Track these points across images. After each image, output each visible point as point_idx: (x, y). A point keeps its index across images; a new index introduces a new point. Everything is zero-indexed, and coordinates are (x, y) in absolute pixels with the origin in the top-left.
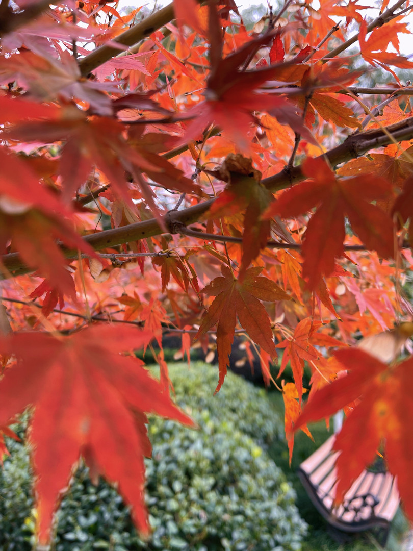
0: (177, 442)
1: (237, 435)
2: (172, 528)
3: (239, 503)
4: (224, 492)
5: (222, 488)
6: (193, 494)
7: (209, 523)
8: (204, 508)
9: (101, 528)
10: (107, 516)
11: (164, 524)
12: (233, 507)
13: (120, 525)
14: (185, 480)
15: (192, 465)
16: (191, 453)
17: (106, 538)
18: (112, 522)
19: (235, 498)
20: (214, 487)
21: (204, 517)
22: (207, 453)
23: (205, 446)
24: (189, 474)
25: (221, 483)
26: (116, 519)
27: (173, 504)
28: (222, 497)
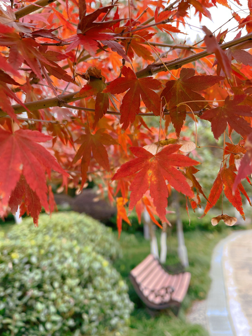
0: (56, 258)
1: (94, 254)
2: (53, 309)
3: (94, 293)
4: (85, 287)
5: (84, 285)
6: (66, 289)
7: (76, 305)
8: (73, 297)
9: (7, 312)
10: (11, 304)
11: (48, 307)
12: (90, 295)
13: (19, 309)
14: (62, 281)
15: (66, 272)
16: (66, 265)
17: (10, 317)
18: (14, 308)
19: (91, 290)
20: (79, 284)
21: (72, 302)
22: (75, 265)
23: (74, 261)
24: (63, 278)
25: (83, 282)
26: (17, 306)
27: (53, 296)
28: (84, 290)
